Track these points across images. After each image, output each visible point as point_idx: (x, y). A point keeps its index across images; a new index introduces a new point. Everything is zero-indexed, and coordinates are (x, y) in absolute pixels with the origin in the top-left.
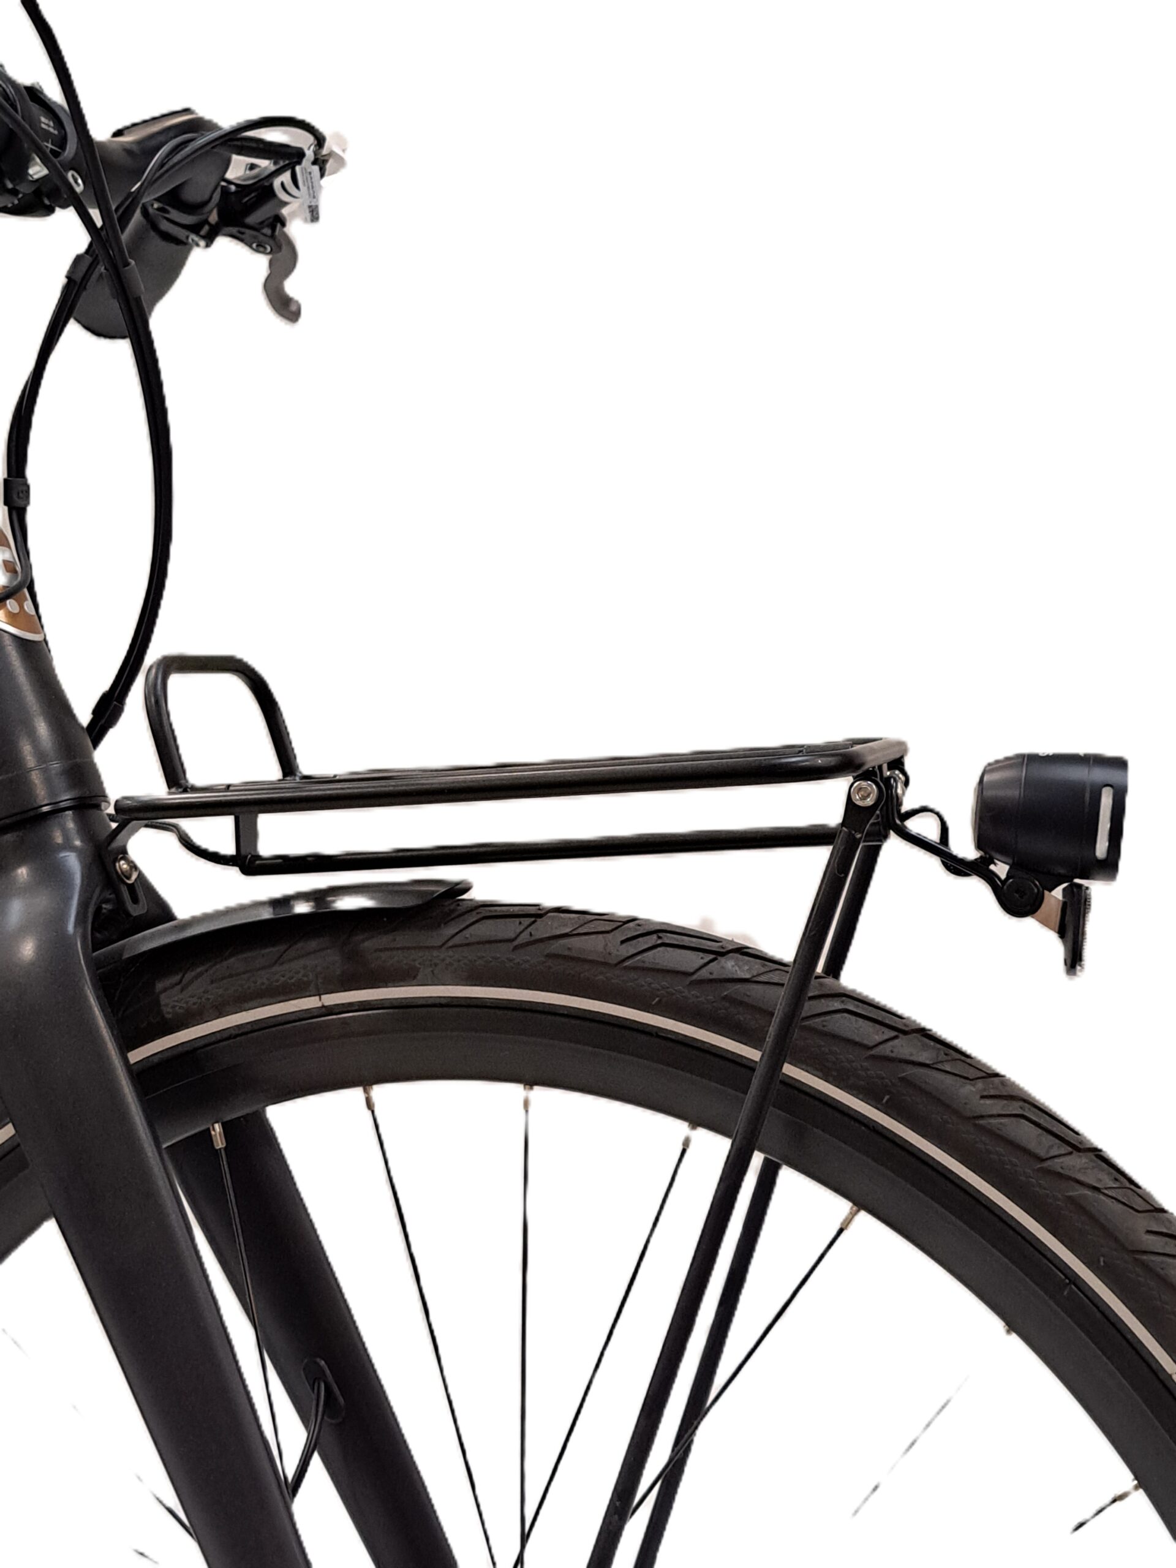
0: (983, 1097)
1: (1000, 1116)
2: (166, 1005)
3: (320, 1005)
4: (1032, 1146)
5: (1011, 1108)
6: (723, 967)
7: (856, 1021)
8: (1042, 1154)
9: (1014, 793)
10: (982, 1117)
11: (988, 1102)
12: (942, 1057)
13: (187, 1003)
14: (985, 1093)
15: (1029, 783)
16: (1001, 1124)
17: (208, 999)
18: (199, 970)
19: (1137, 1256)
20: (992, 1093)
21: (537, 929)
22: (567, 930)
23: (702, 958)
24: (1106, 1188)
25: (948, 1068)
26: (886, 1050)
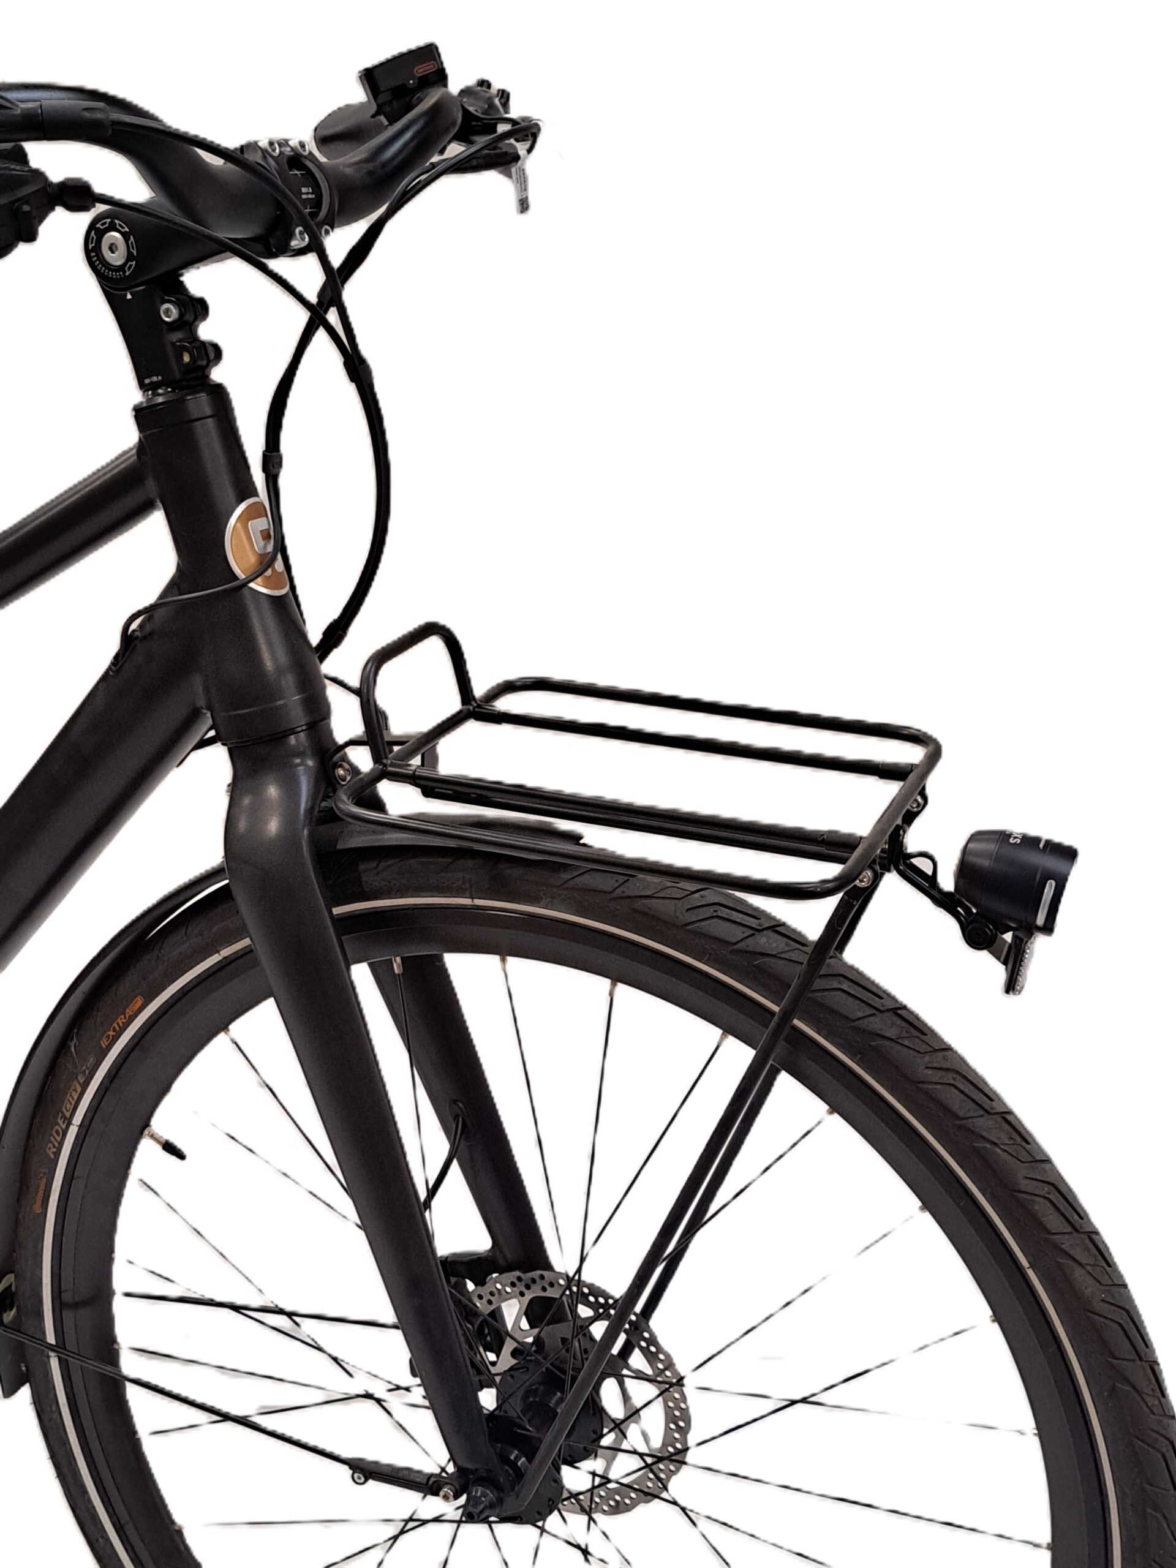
0: (927, 1068)
1: (936, 1083)
2: (365, 882)
3: (472, 904)
4: (955, 1107)
5: (946, 1079)
6: (757, 943)
7: (847, 999)
8: (961, 1114)
9: (986, 863)
10: (923, 1082)
11: (929, 1072)
12: (904, 1034)
13: (380, 883)
14: (929, 1065)
15: (998, 858)
16: (936, 1089)
17: (395, 884)
18: (390, 862)
19: (1015, 1193)
20: (935, 1065)
21: (628, 888)
22: (649, 893)
23: (743, 933)
24: (1002, 1144)
25: (906, 1043)
26: (863, 1024)
